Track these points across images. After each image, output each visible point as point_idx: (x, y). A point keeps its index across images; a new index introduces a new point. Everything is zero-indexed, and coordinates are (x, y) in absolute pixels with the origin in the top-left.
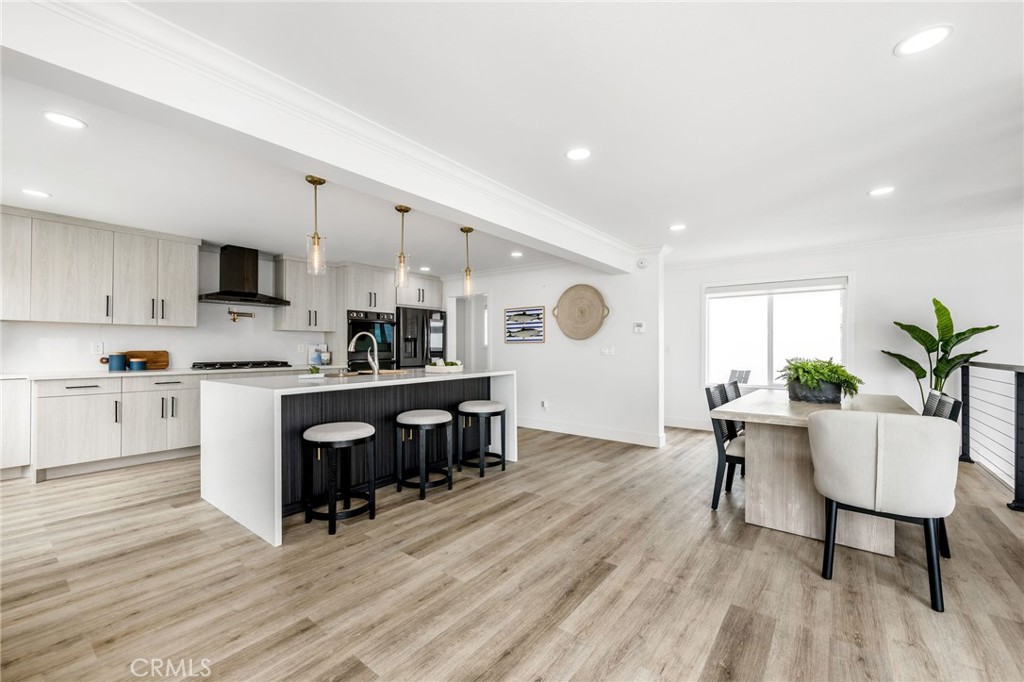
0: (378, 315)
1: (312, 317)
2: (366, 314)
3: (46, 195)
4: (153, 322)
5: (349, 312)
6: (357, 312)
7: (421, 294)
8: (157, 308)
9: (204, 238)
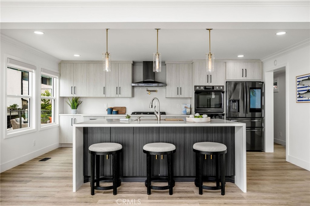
0: (213, 87)
1: (179, 91)
2: (205, 87)
3: (79, 56)
4: (117, 96)
5: (195, 87)
6: (200, 86)
7: (244, 72)
8: (118, 90)
9: (134, 60)
